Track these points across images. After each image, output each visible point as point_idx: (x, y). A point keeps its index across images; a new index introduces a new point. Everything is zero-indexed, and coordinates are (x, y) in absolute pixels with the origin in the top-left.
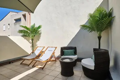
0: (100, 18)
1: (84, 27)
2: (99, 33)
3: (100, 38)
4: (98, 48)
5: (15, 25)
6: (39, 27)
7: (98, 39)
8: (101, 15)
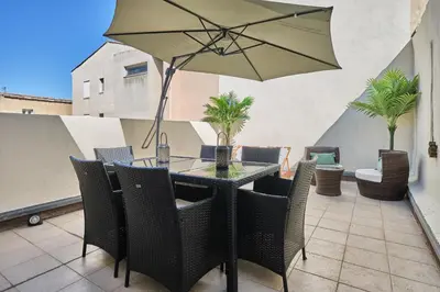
0: (395, 90)
1: (357, 105)
2: (391, 119)
3: (392, 130)
4: (388, 148)
5: (126, 82)
6: (248, 102)
7: (388, 132)
8: (397, 85)
